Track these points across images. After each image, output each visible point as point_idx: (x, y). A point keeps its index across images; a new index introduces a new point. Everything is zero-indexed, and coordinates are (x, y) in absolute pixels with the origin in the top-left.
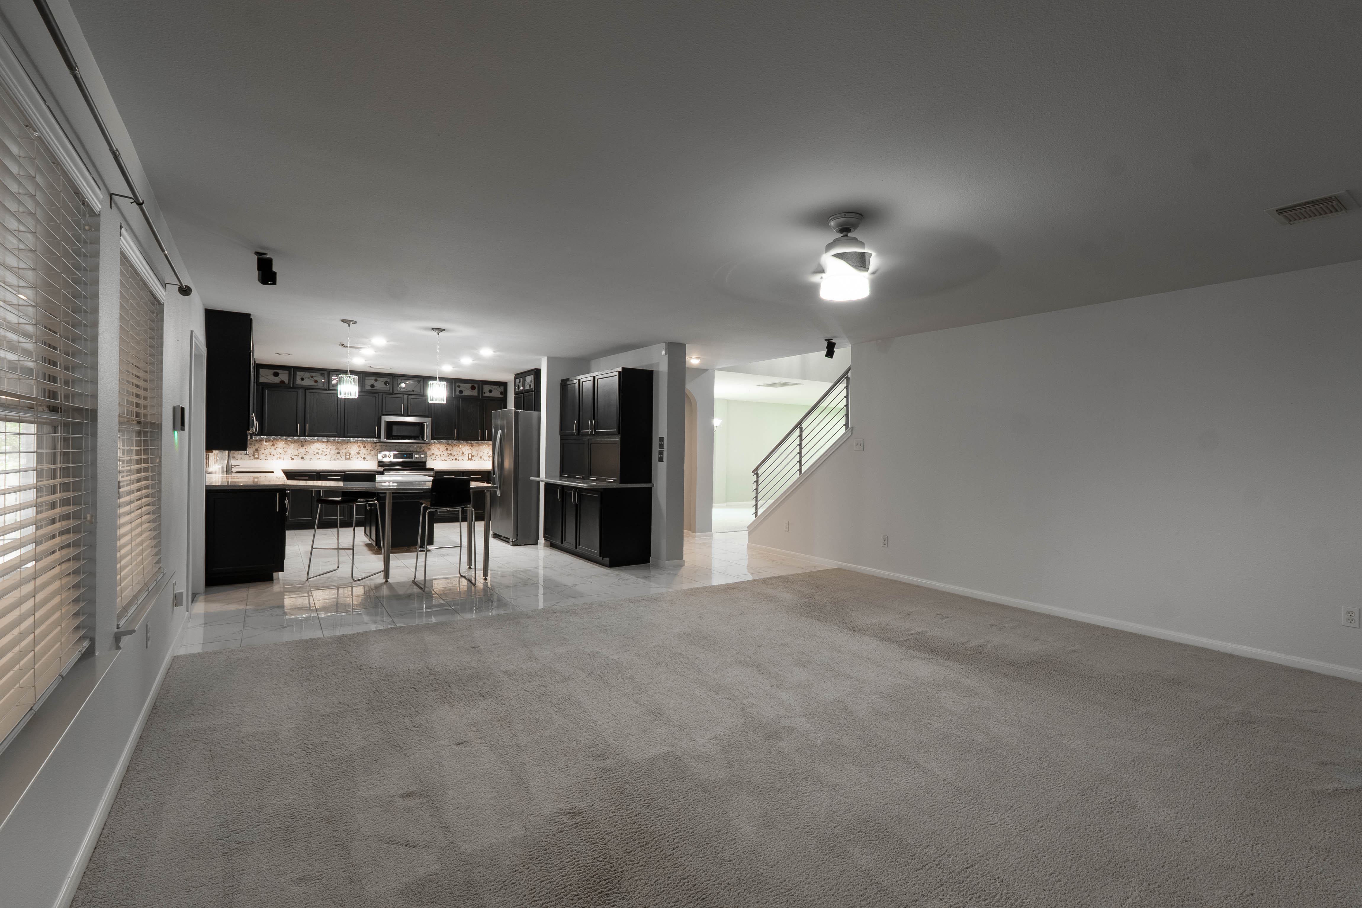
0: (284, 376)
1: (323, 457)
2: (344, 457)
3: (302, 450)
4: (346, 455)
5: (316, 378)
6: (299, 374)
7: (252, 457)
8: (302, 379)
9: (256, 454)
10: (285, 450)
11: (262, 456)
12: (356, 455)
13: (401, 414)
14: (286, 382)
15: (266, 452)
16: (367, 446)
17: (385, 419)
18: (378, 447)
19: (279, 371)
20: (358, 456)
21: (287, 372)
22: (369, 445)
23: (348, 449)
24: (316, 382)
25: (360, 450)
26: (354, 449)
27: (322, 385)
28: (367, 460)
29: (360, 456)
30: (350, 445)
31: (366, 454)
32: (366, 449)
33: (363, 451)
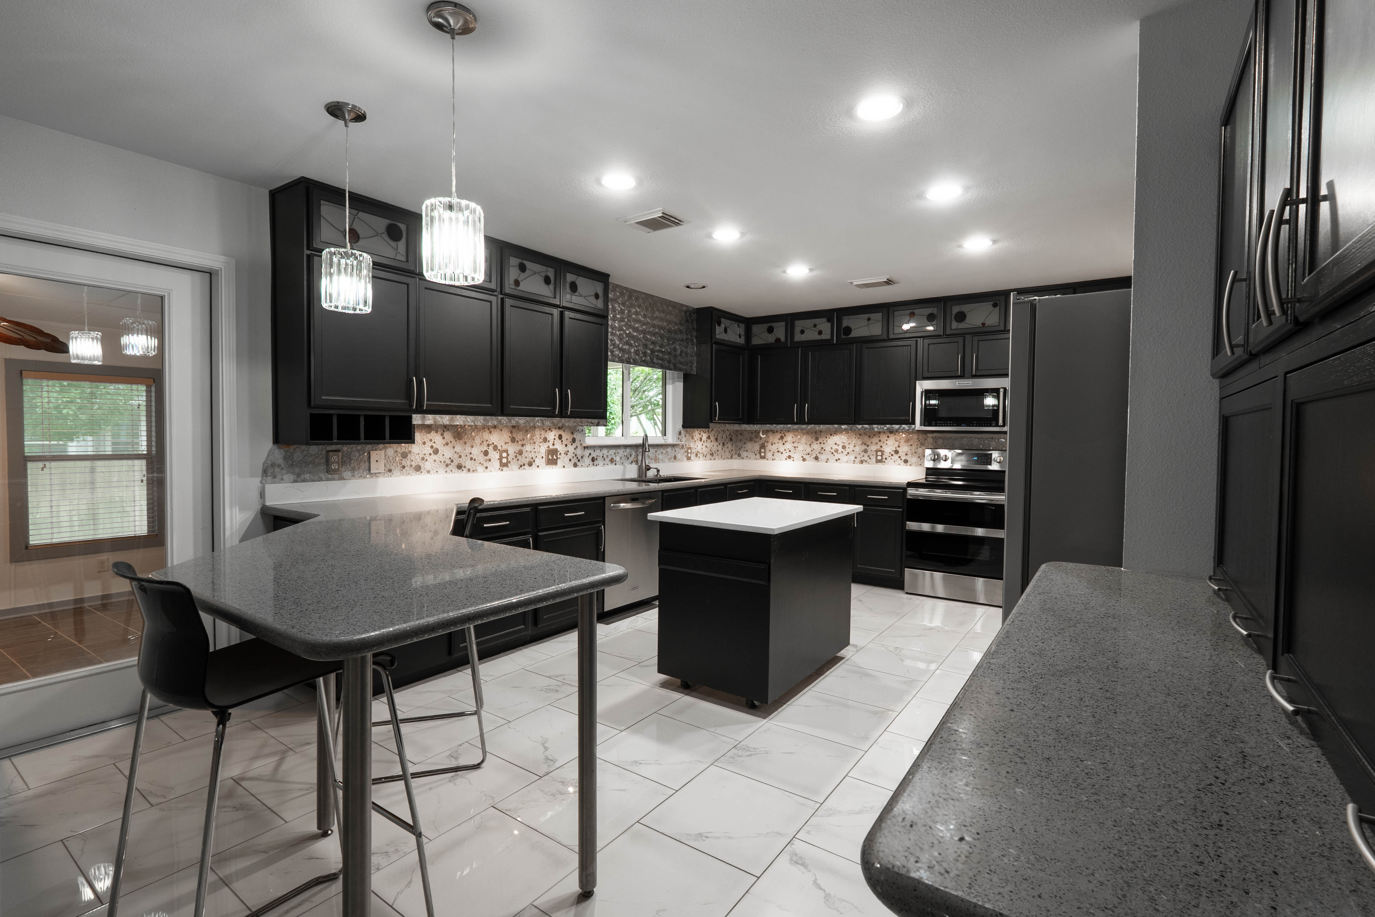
0: (780, 332)
1: (844, 458)
2: (874, 459)
3: (816, 446)
4: (877, 455)
5: (819, 327)
6: (799, 324)
7: (758, 456)
8: (802, 332)
9: (763, 450)
10: (796, 445)
11: (769, 455)
12: (892, 455)
13: (957, 375)
14: (783, 339)
15: (774, 448)
16: (912, 438)
17: (922, 386)
18: (930, 440)
19: (774, 325)
20: (896, 457)
21: (783, 323)
22: (915, 436)
23: (880, 444)
24: (820, 333)
25: (899, 446)
26: (889, 445)
27: (829, 337)
28: (910, 465)
29: (900, 457)
30: (883, 437)
31: (906, 454)
32: (909, 444)
33: (904, 449)
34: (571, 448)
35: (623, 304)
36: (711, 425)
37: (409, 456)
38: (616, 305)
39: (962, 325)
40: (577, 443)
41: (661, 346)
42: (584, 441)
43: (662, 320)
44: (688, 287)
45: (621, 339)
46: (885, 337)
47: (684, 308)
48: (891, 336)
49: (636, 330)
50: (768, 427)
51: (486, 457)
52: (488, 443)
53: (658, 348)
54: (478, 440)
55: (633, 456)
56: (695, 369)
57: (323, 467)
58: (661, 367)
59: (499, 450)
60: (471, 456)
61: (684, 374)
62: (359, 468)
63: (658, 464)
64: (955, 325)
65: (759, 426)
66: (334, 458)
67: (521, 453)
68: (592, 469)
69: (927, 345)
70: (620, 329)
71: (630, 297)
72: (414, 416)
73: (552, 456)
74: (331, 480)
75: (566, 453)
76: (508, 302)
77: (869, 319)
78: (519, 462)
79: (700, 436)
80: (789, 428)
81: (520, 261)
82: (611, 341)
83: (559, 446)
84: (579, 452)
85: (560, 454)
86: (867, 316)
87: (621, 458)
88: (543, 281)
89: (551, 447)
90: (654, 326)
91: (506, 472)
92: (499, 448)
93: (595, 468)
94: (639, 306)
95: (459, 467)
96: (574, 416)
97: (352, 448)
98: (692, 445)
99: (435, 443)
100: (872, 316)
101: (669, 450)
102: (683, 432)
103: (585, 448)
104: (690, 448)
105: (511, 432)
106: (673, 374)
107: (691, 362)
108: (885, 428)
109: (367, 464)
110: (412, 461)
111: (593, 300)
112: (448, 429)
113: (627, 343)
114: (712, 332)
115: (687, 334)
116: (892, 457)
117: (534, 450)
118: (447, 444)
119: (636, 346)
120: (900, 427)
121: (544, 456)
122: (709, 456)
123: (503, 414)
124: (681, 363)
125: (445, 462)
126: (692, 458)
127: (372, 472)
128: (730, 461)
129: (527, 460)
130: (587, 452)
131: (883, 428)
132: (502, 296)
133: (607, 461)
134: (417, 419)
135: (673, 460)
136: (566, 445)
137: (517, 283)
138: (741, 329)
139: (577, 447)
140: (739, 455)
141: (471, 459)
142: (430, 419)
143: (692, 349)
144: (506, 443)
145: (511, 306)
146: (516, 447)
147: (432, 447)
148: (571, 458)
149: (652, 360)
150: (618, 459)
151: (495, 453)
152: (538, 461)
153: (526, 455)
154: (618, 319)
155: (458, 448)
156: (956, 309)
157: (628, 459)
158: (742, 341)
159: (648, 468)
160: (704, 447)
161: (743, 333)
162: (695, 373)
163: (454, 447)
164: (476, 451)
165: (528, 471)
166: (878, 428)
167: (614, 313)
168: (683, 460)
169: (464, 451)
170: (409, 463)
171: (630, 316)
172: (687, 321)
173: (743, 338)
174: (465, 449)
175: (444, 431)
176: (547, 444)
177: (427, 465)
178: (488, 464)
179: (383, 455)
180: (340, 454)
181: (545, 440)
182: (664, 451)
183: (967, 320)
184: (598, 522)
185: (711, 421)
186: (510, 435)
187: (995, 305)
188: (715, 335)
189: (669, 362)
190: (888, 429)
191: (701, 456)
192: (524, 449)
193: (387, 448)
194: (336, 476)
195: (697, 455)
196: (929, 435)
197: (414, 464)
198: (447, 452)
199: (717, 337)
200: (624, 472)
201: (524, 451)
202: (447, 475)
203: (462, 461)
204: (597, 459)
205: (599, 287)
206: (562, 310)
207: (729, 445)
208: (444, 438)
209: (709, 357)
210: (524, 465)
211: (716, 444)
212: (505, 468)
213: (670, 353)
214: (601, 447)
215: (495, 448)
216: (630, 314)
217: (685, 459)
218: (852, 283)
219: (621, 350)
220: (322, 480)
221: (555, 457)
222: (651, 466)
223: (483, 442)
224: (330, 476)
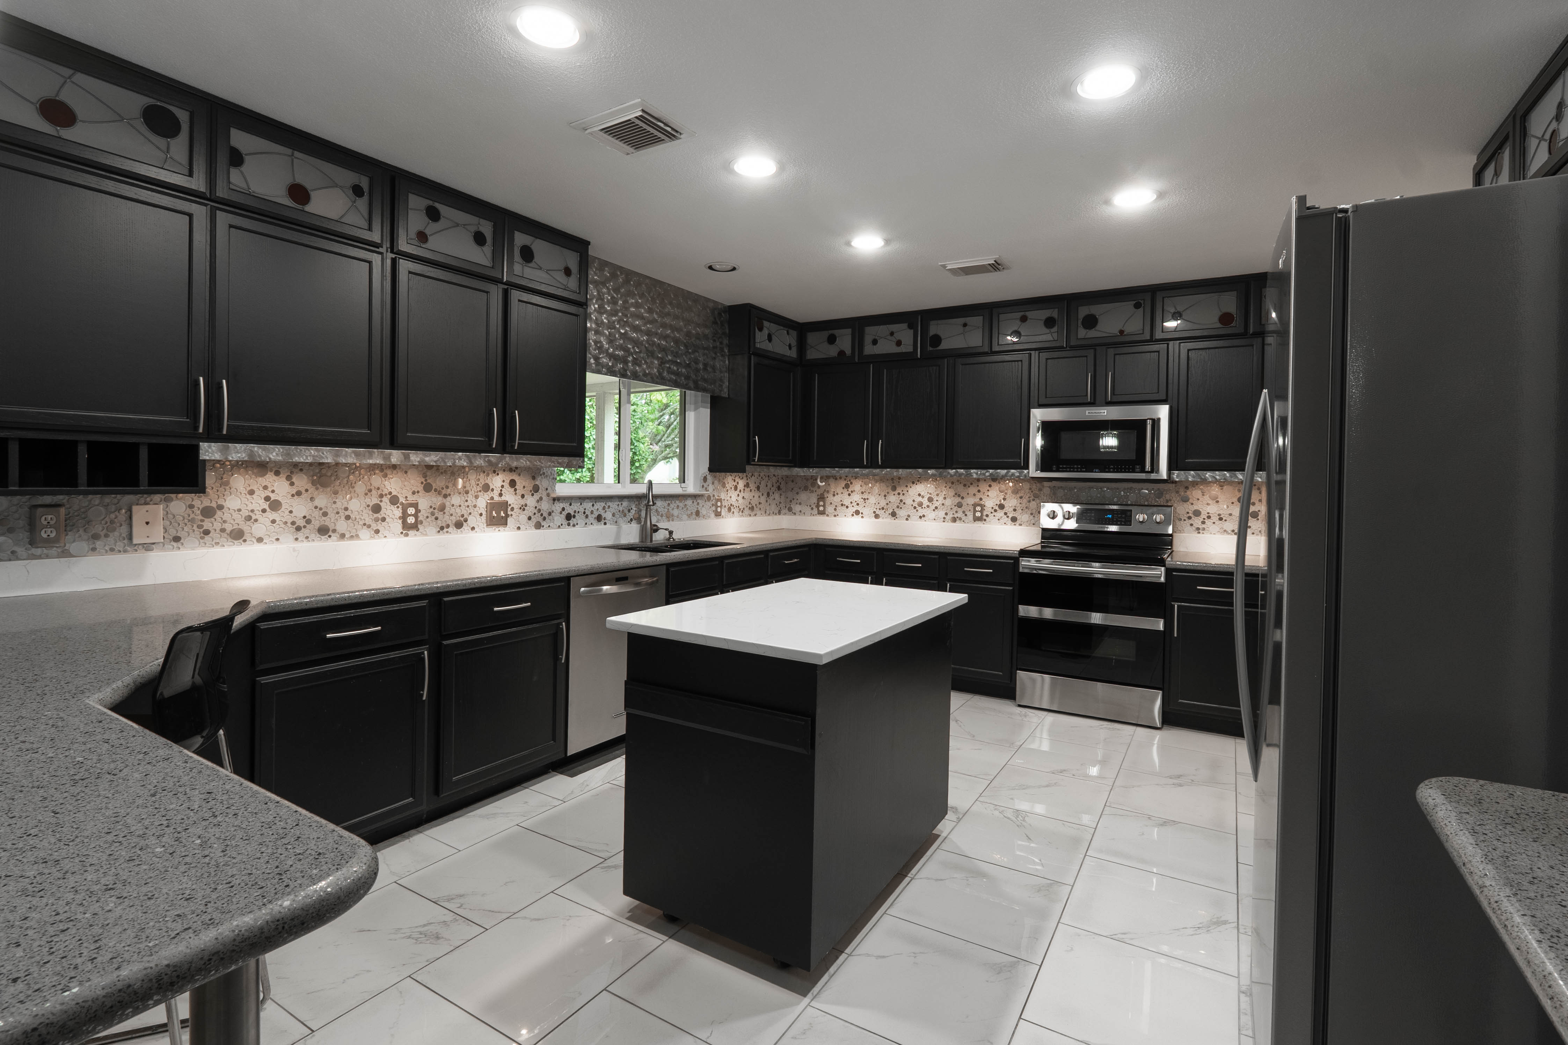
0: (845, 342)
1: (930, 514)
2: (970, 516)
3: (893, 498)
4: (975, 511)
5: (898, 336)
6: (871, 332)
7: (815, 511)
8: (875, 342)
9: (821, 503)
10: (865, 496)
11: (830, 509)
12: (995, 511)
13: (1085, 401)
14: (848, 352)
15: (836, 500)
16: (1022, 488)
17: (1038, 415)
18: (1047, 491)
19: (836, 332)
20: (1000, 513)
21: (849, 331)
22: (1027, 486)
23: (979, 495)
24: (899, 343)
25: (1004, 499)
26: (992, 497)
27: (910, 349)
28: (1020, 525)
29: (1006, 514)
30: (984, 487)
31: (1015, 510)
32: (1018, 496)
33: (1012, 502)
34: (531, 501)
35: (616, 290)
36: (748, 468)
37: (219, 513)
38: (605, 290)
39: (1092, 333)
40: (542, 493)
41: (676, 355)
42: (554, 490)
43: (676, 317)
44: (711, 268)
45: (611, 342)
46: (986, 349)
47: (711, 305)
48: (996, 348)
49: (635, 329)
50: (828, 471)
51: (376, 515)
52: (380, 492)
53: (670, 358)
54: (360, 487)
55: (633, 512)
56: (726, 390)
57: (24, 535)
58: (676, 384)
59: (402, 504)
60: (347, 513)
61: (711, 397)
62: (106, 536)
63: (671, 522)
64: (1082, 333)
65: (816, 470)
66: (48, 518)
67: (442, 508)
68: (567, 531)
69: (1044, 360)
70: (611, 326)
71: (627, 281)
72: (204, 445)
73: (498, 513)
74: (39, 557)
75: (523, 508)
76: (405, 266)
77: (965, 325)
78: (439, 522)
79: (735, 484)
80: (857, 473)
81: (430, 203)
82: (596, 342)
83: (510, 497)
84: (545, 506)
85: (512, 509)
86: (961, 320)
87: (614, 515)
88: (472, 239)
89: (497, 498)
90: (664, 326)
91: (414, 538)
92: (402, 500)
93: (571, 529)
94: (642, 296)
95: (323, 531)
96: (524, 451)
97: (90, 501)
98: (723, 496)
99: (273, 491)
100: (968, 320)
101: (689, 502)
102: (709, 477)
103: (554, 499)
104: (720, 500)
105: (425, 476)
106: (696, 396)
107: (721, 380)
108: (987, 474)
109: (124, 530)
110: (225, 522)
111: (561, 277)
112: (301, 470)
113: (621, 348)
114: (751, 338)
115: (714, 341)
116: (995, 514)
117: (466, 504)
118: (299, 493)
119: (636, 353)
120: (1007, 473)
121: (484, 513)
122: (747, 511)
123: (393, 444)
124: (705, 380)
125: (293, 523)
126: (723, 514)
127: (135, 541)
128: (777, 517)
129: (454, 519)
130: (558, 506)
131: (984, 474)
132: (394, 256)
133: (592, 518)
134: (209, 451)
135: (694, 516)
136: (523, 496)
137: (422, 237)
138: (791, 338)
139: (541, 499)
140: (790, 509)
141: (348, 518)
142: (239, 452)
143: (722, 363)
144: (414, 493)
145: (410, 272)
146: (434, 499)
147: (267, 499)
148: (531, 514)
149: (660, 374)
150: (608, 515)
151: (394, 508)
152: (472, 521)
153: (452, 511)
154: (606, 311)
155: (322, 500)
156: (1083, 311)
157: (625, 516)
158: (793, 354)
159: (655, 529)
160: (740, 498)
161: (794, 343)
162: (726, 395)
163: (312, 499)
164: (357, 505)
165: (454, 536)
166: (977, 474)
167: (600, 302)
168: (709, 517)
169: (334, 506)
170: (218, 526)
171: (627, 309)
172: (715, 323)
173: (794, 349)
174: (335, 503)
175: (292, 472)
176: (490, 494)
177: (258, 529)
178: (380, 526)
179: (161, 513)
180: (62, 511)
181: (486, 488)
182: (681, 505)
183: (1098, 327)
184: (558, 617)
185: (748, 463)
186: (423, 480)
187: (1137, 306)
188: (755, 343)
189: (687, 378)
190: (991, 474)
191: (736, 511)
192: (447, 502)
193: (172, 500)
194: (54, 551)
195: (729, 510)
196: (1046, 484)
197: (229, 527)
198: (301, 508)
199: (758, 345)
200: (618, 535)
201: (447, 504)
202: (298, 545)
203: (328, 522)
204: (574, 517)
205: (572, 260)
206: (506, 287)
207: (777, 496)
208: (292, 484)
209: (746, 373)
210: (448, 526)
211: (757, 494)
212: (411, 533)
213: (688, 366)
214: (582, 499)
215: (394, 500)
216: (627, 305)
217: (713, 515)
218: (944, 266)
219: (611, 356)
220: (18, 559)
221: (503, 514)
222: (660, 525)
223: (370, 491)
224: (38, 551)
